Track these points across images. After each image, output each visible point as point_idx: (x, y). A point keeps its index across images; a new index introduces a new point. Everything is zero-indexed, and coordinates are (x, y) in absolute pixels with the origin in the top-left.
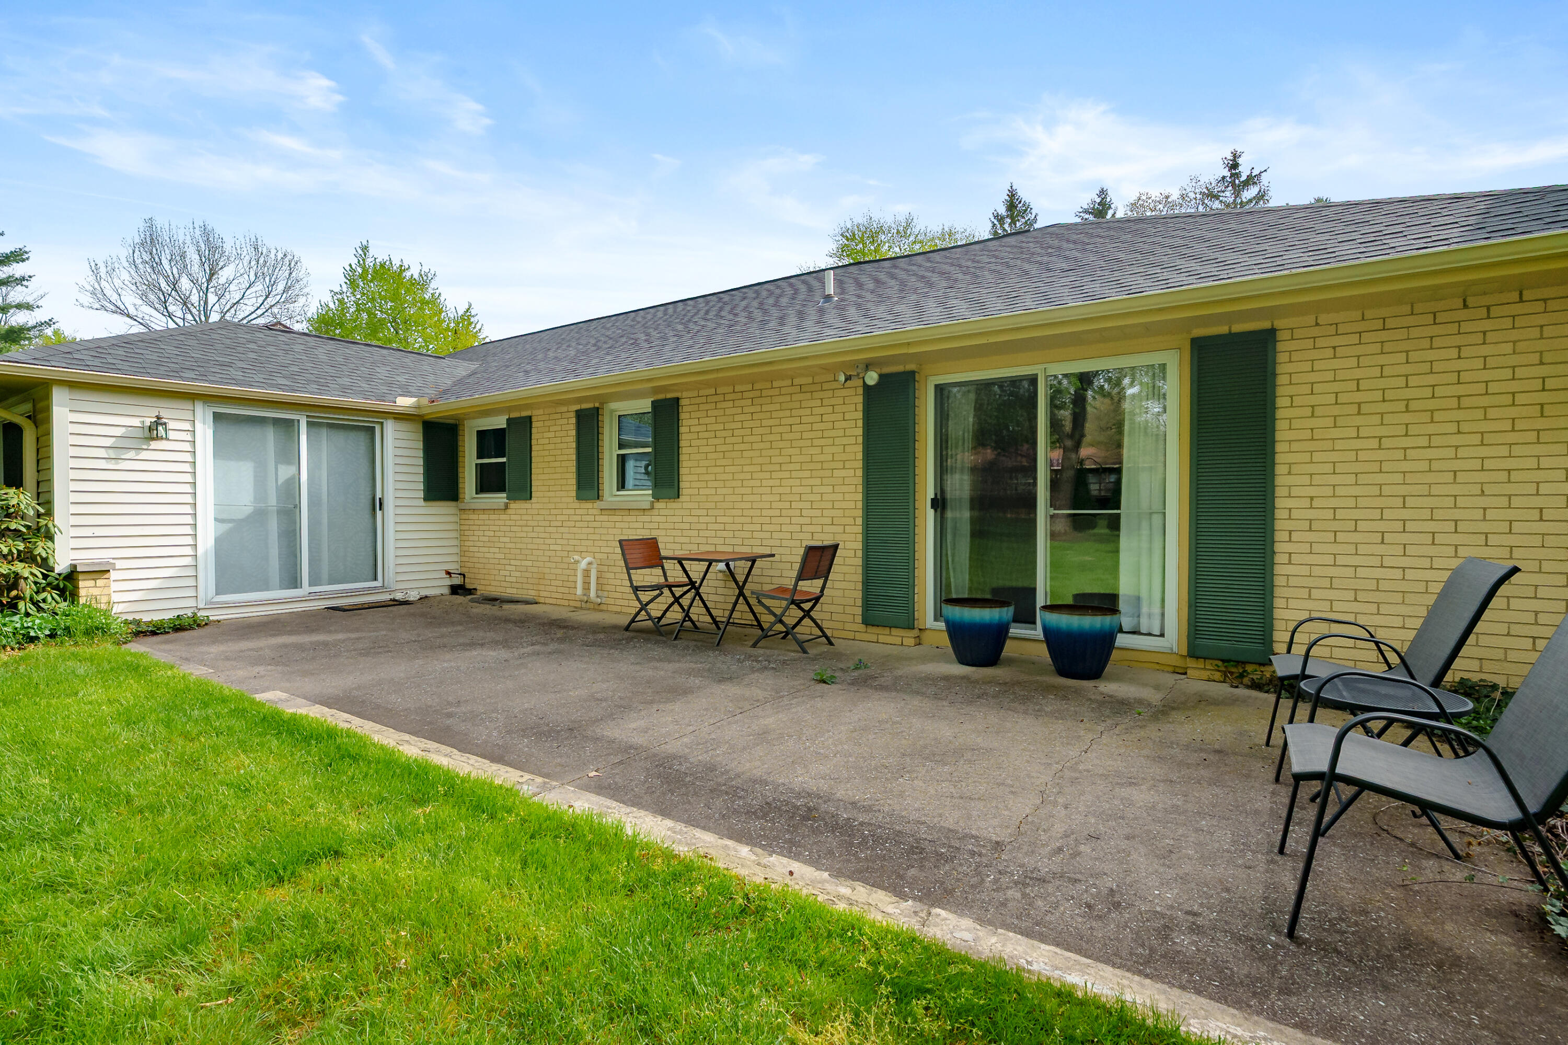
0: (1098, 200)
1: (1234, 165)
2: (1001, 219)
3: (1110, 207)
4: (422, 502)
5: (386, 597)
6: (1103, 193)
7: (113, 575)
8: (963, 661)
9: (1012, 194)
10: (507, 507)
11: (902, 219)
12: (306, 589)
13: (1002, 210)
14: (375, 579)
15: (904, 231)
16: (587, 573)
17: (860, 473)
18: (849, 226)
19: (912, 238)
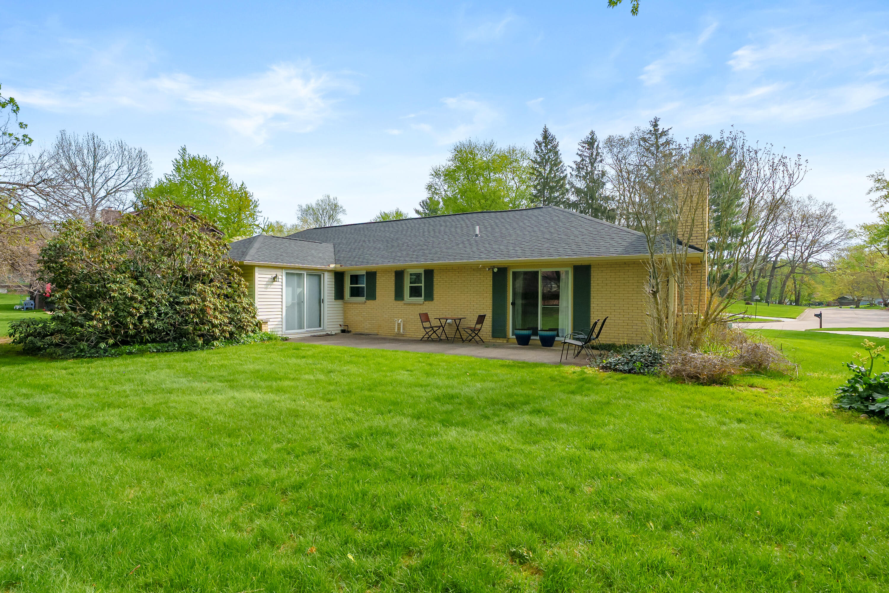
0: (590, 137)
1: (656, 125)
2: (540, 144)
3: (596, 141)
4: (334, 300)
5: (325, 333)
6: (592, 133)
7: (269, 323)
8: (519, 345)
9: (546, 131)
10: (365, 302)
11: (488, 142)
12: (306, 329)
13: (540, 139)
14: (320, 326)
15: (489, 149)
16: (399, 325)
17: (491, 295)
18: (458, 144)
19: (493, 153)
